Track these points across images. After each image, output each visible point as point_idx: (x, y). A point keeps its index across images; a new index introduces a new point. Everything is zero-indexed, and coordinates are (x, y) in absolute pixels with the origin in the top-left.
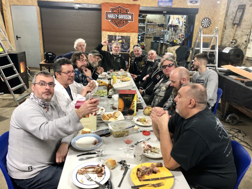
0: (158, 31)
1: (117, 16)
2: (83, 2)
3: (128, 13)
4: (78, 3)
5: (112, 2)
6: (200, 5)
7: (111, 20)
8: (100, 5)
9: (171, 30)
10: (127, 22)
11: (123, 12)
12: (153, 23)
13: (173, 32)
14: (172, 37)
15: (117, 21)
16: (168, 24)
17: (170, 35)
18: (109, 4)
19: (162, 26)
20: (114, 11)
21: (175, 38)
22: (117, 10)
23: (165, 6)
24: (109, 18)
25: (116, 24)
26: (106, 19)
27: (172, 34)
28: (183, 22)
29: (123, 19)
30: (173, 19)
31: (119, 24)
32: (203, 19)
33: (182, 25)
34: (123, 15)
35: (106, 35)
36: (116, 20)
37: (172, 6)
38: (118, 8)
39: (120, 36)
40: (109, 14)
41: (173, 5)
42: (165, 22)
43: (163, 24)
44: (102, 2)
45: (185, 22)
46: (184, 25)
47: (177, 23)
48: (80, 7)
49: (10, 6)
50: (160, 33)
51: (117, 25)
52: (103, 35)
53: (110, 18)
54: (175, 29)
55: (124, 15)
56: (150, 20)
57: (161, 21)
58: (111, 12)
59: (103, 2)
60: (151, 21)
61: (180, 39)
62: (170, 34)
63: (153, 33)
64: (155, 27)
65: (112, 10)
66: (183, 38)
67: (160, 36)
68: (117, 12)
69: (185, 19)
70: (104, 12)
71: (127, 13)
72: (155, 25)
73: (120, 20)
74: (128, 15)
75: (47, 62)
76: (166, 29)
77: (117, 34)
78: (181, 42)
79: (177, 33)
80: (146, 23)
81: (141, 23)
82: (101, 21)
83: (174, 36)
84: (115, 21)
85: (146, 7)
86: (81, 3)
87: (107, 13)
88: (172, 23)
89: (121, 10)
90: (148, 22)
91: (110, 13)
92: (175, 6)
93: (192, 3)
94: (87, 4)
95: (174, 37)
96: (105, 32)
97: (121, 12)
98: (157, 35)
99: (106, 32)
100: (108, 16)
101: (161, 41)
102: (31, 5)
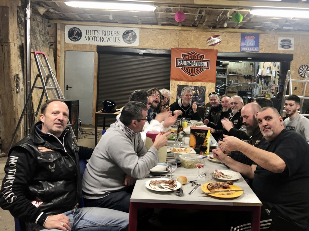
0: (244, 84)
1: (189, 63)
2: (149, 47)
3: (204, 59)
4: (144, 48)
5: (184, 48)
6: (294, 50)
7: (182, 68)
8: (170, 51)
9: (261, 82)
10: (202, 70)
11: (197, 59)
12: (237, 74)
13: (264, 85)
14: (263, 92)
15: (190, 69)
16: (257, 75)
17: (261, 89)
18: (180, 49)
19: (249, 77)
20: (186, 57)
21: (267, 93)
22: (190, 56)
23: (249, 51)
24: (179, 65)
25: (188, 71)
26: (176, 66)
27: (263, 88)
28: (277, 72)
29: (197, 66)
30: (263, 69)
31: (192, 72)
32: (301, 67)
33: (275, 75)
34: (197, 61)
35: (176, 85)
36: (189, 67)
37: (258, 52)
38: (191, 54)
39: (193, 87)
40: (179, 60)
41: (259, 50)
42: (253, 73)
43: (250, 76)
44: (172, 48)
45: (278, 72)
46: (278, 75)
47: (268, 73)
48: (145, 53)
49: (65, 52)
50: (246, 86)
51: (189, 73)
52: (172, 85)
53: (181, 65)
54: (267, 81)
55: (199, 61)
56: (233, 70)
57: (248, 72)
58: (182, 58)
59: (174, 47)
60: (235, 71)
61: (274, 93)
62: (261, 87)
63: (237, 86)
64: (239, 79)
65: (184, 56)
66: (278, 91)
67: (246, 91)
68: (189, 58)
69: (278, 68)
70: (174, 58)
71: (201, 59)
72: (239, 77)
73: (193, 67)
74: (203, 62)
75: (104, 111)
76: (254, 81)
77: (190, 84)
78: (274, 96)
79: (269, 86)
80: (227, 74)
81: (221, 73)
82: (170, 69)
83: (266, 89)
84: (187, 69)
85: (226, 52)
86: (148, 49)
87: (177, 60)
88: (262, 73)
89: (195, 56)
90: (230, 73)
91: (181, 60)
92: (262, 51)
93: (284, 48)
94: (154, 49)
95: (266, 91)
96: (174, 81)
97: (195, 59)
98: (243, 89)
99: (176, 81)
100: (179, 63)
101: (248, 96)
102: (89, 51)
